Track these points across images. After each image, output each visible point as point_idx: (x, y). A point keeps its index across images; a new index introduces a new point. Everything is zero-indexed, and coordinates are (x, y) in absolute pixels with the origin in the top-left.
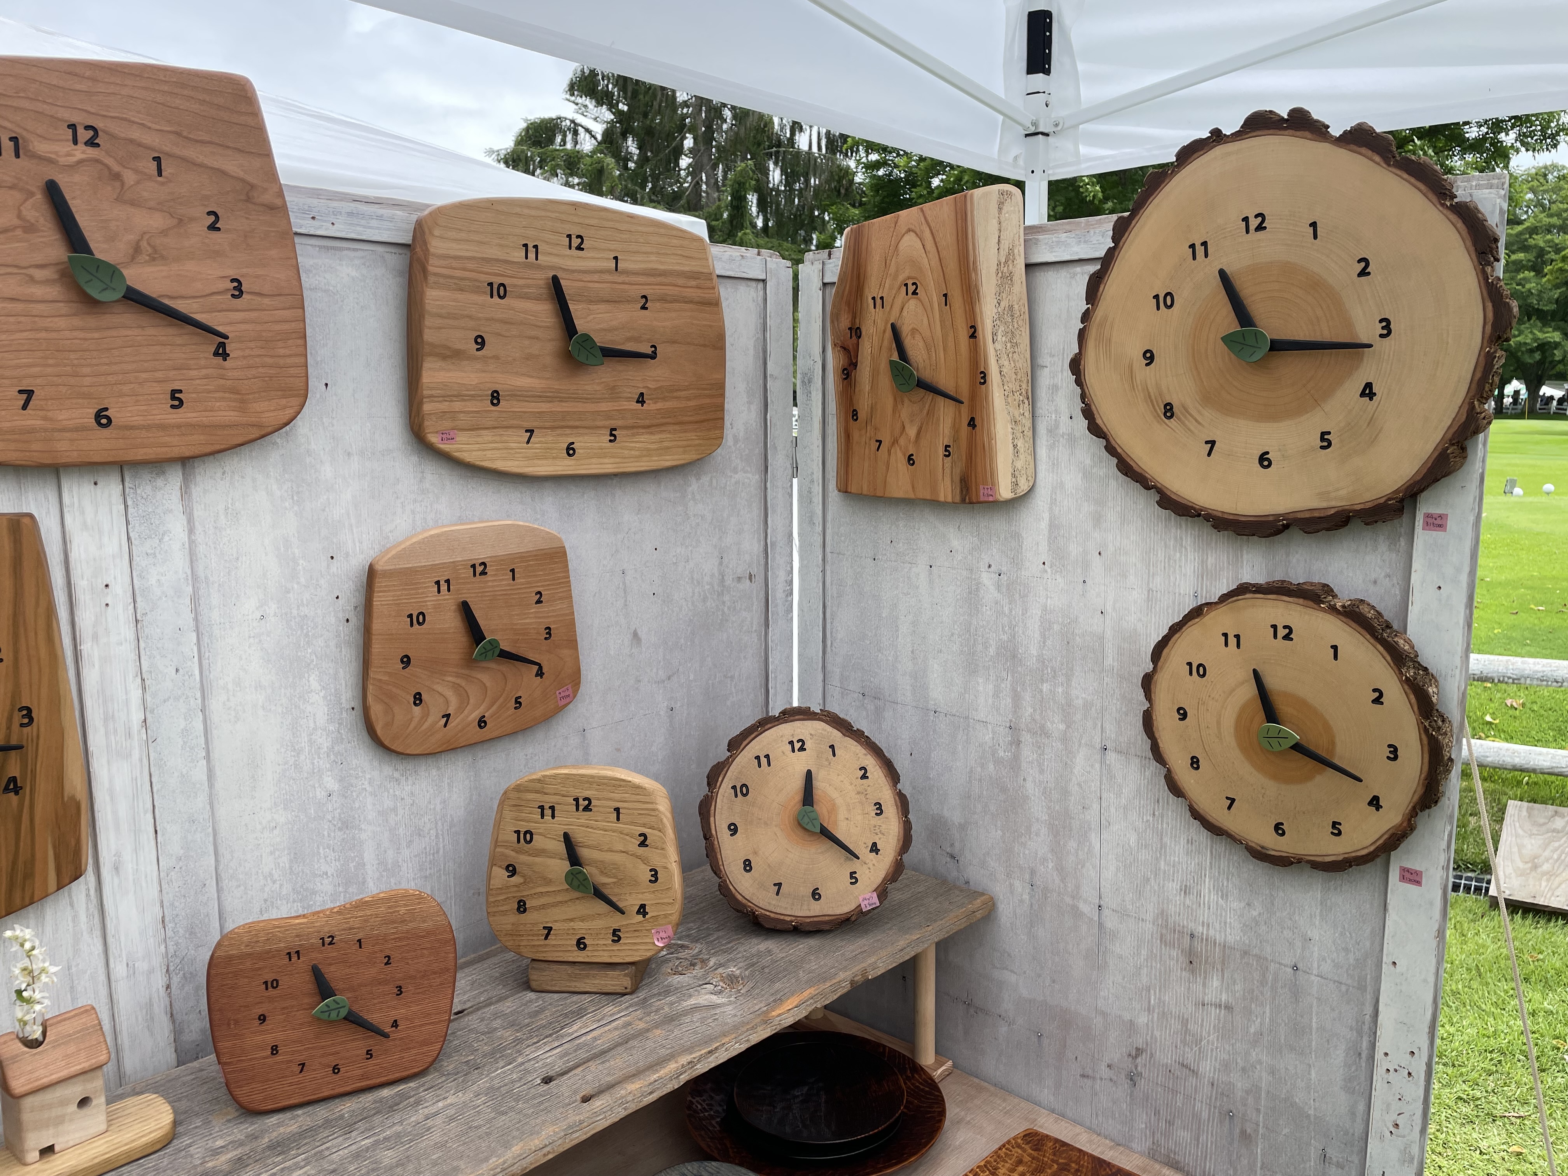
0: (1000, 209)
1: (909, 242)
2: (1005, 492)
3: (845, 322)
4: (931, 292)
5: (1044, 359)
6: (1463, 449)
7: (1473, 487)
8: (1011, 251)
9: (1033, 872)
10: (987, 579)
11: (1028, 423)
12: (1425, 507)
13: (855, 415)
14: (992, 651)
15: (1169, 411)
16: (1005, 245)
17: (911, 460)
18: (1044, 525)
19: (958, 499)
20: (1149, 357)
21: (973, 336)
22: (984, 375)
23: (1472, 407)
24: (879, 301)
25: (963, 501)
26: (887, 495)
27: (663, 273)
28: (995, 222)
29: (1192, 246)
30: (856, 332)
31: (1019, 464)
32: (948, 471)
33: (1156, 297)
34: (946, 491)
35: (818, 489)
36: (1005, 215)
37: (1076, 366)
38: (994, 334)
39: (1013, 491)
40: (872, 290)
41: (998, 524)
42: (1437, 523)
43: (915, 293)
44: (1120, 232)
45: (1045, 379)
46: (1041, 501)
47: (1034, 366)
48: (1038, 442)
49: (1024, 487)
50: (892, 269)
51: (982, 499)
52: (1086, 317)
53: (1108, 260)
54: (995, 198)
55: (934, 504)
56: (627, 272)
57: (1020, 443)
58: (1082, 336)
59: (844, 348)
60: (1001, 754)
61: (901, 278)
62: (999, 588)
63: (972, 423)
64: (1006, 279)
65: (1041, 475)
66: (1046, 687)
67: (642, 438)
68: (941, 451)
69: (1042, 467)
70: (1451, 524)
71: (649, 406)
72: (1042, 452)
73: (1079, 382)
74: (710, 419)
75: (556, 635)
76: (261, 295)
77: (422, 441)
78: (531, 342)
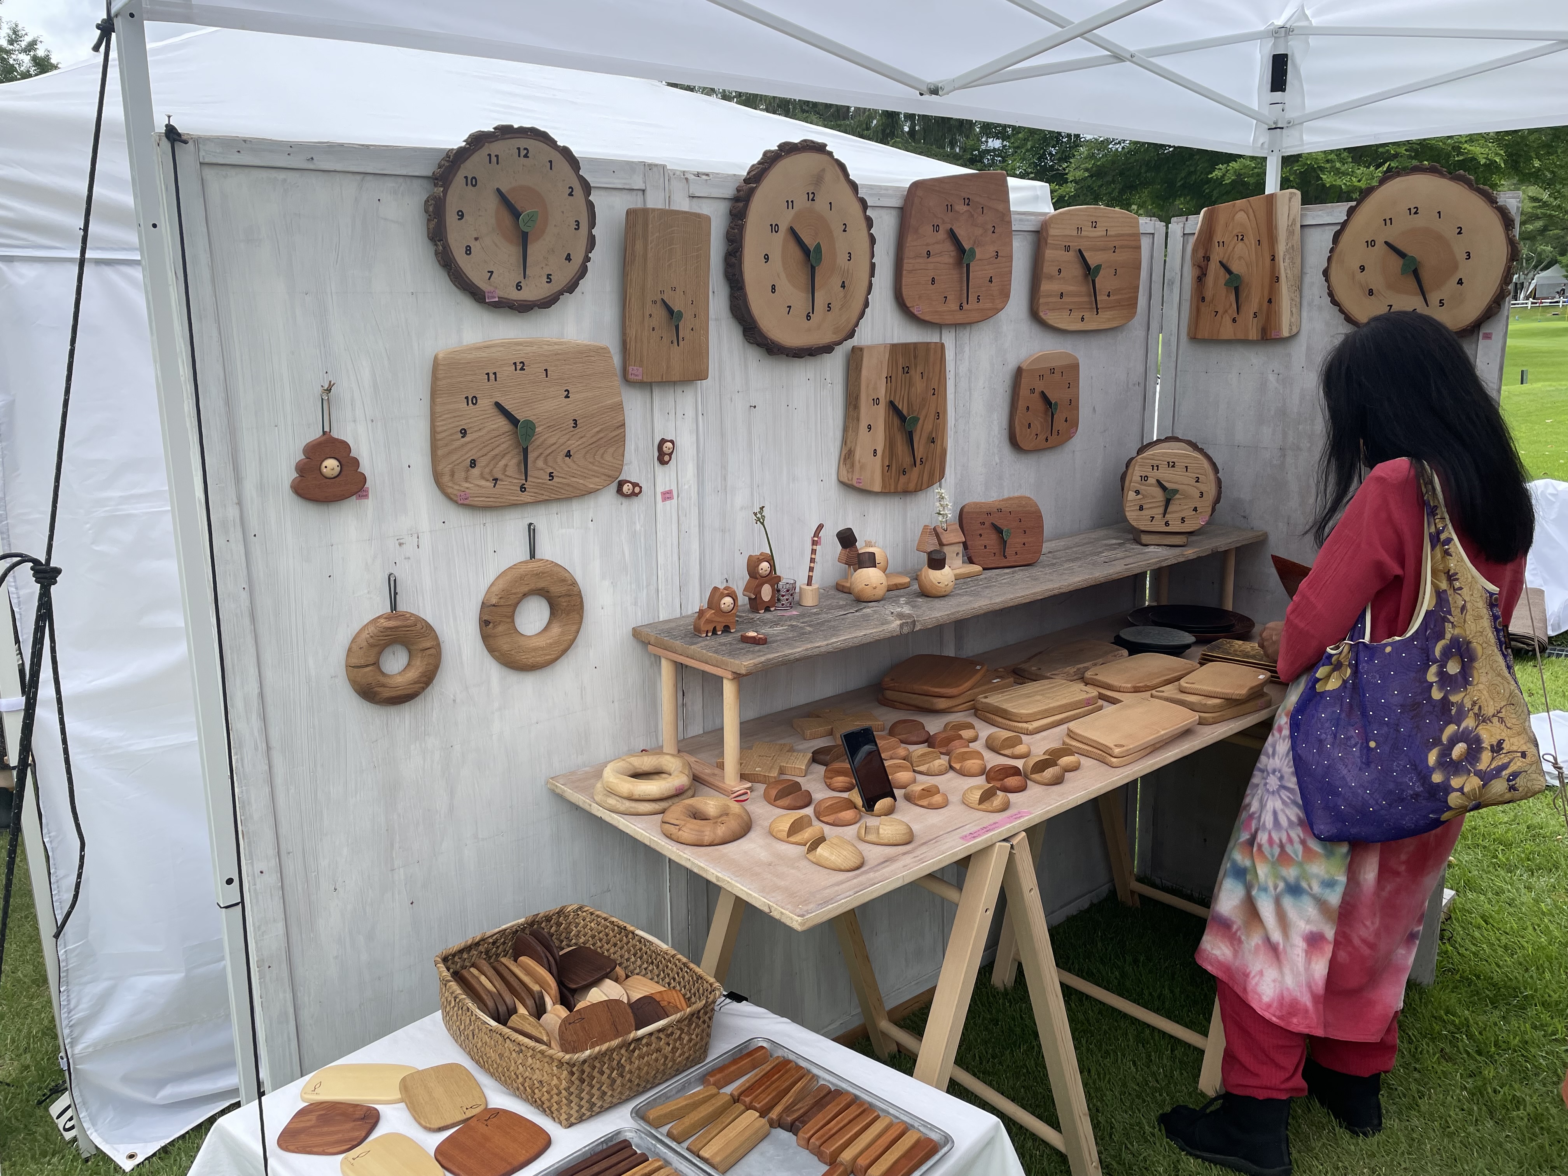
0: (1290, 201)
1: (1241, 216)
2: (1285, 333)
3: (1201, 254)
4: (1251, 239)
5: (1308, 270)
6: (1499, 305)
7: (1504, 322)
8: (1294, 220)
9: (1289, 517)
10: (1272, 378)
11: (1298, 300)
12: (1483, 330)
13: (1203, 299)
14: (1272, 413)
15: (1371, 292)
16: (1291, 218)
17: (1234, 320)
18: (1304, 348)
19: (1260, 338)
20: (1362, 268)
21: (1273, 260)
22: (1278, 278)
23: (1502, 287)
24: (1221, 244)
25: (1262, 338)
26: (1220, 338)
27: (1122, 235)
28: (1287, 207)
29: (1385, 220)
30: (1207, 259)
31: (1293, 320)
32: (1255, 324)
33: (1367, 242)
34: (1253, 334)
35: (1174, 339)
36: (1292, 203)
37: (1326, 273)
38: (1284, 259)
39: (1290, 332)
40: (1218, 237)
41: (1279, 350)
42: (1488, 336)
43: (1242, 239)
44: (1351, 212)
45: (1307, 279)
46: (1303, 338)
47: (1302, 273)
48: (1303, 309)
49: (1295, 331)
50: (1230, 228)
51: (1273, 337)
52: (1332, 250)
53: (1344, 225)
54: (1288, 196)
55: (1245, 342)
56: (1111, 236)
57: (1294, 310)
58: (1329, 259)
59: (1199, 266)
60: (1275, 462)
61: (1235, 232)
62: (1277, 381)
63: (1270, 301)
64: (1291, 233)
65: (1303, 325)
66: (1301, 427)
67: (1108, 313)
68: (1252, 315)
69: (1304, 321)
70: (1493, 337)
71: (1112, 298)
72: (1305, 314)
73: (1327, 280)
74: (1132, 304)
75: (1073, 404)
76: (1003, 257)
77: (1035, 315)
78: (1075, 270)
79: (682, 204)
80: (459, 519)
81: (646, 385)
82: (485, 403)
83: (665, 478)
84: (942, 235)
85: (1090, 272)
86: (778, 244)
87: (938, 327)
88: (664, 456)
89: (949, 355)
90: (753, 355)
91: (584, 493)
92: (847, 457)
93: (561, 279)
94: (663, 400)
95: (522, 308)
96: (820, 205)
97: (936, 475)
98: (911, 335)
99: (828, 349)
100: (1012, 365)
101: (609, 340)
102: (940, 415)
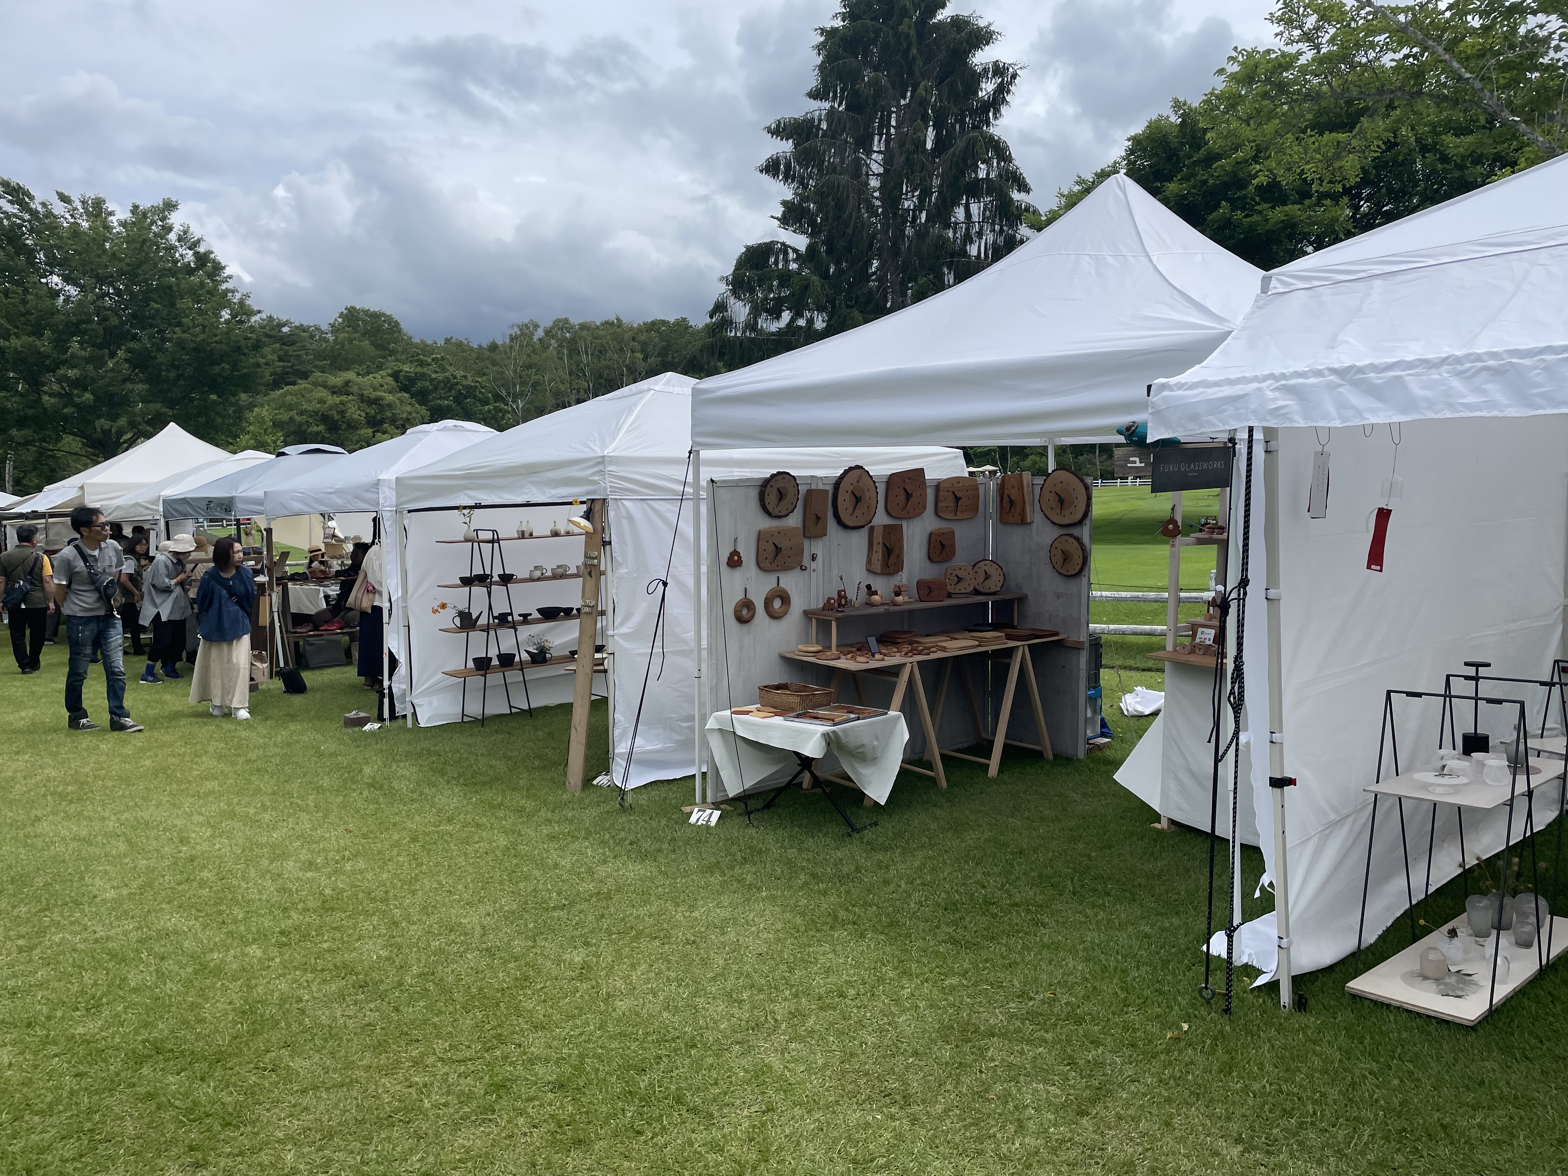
1: (1013, 479)
2: (1029, 521)
3: (1001, 492)
4: (1016, 488)
6: (1086, 515)
9: (1034, 589)
11: (1032, 510)
13: (1003, 508)
14: (1027, 550)
15: (1052, 508)
16: (1028, 481)
17: (1013, 516)
18: (1035, 527)
20: (1049, 500)
21: (1023, 495)
22: (1025, 502)
23: (1086, 510)
24: (1007, 488)
25: (1022, 523)
26: (1009, 523)
27: (970, 485)
28: (1026, 477)
29: (1054, 484)
30: (1003, 493)
31: (1031, 517)
32: (1019, 518)
33: (1050, 491)
34: (1019, 521)
36: (1028, 476)
38: (1026, 495)
40: (1006, 486)
41: (1028, 527)
42: (1085, 525)
43: (1013, 488)
44: (1045, 480)
45: (1035, 503)
47: (1033, 500)
48: (1034, 513)
49: (1032, 520)
50: (1009, 483)
51: (1025, 522)
52: (1040, 493)
53: (1043, 485)
54: (1026, 474)
56: (965, 486)
57: (1031, 513)
59: (1001, 496)
61: (1011, 485)
63: (1023, 510)
64: (1028, 486)
65: (1035, 518)
67: (966, 513)
68: (1018, 514)
72: (1035, 515)
73: (1040, 504)
74: (976, 509)
75: (953, 546)
76: (924, 496)
77: (937, 513)
78: (952, 498)
79: (821, 487)
80: (762, 574)
81: (810, 538)
82: (771, 542)
83: (814, 565)
84: (901, 489)
85: (957, 499)
86: (848, 496)
87: (901, 519)
88: (814, 558)
89: (904, 528)
90: (840, 529)
91: (793, 568)
92: (869, 561)
93: (790, 510)
94: (814, 542)
95: (780, 517)
96: (861, 484)
97: (900, 569)
98: (891, 522)
99: (863, 527)
100: (929, 531)
101: (800, 525)
102: (901, 548)
